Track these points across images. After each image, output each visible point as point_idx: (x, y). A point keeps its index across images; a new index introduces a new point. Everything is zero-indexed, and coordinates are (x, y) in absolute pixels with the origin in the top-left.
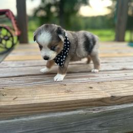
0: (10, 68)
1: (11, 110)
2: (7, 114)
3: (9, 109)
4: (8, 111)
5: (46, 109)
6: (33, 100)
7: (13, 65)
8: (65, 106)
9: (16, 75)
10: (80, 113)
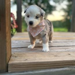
0: (15, 44)
1: (22, 66)
2: (19, 68)
3: (21, 65)
4: (21, 66)
5: (44, 66)
6: (36, 60)
7: (17, 42)
8: (56, 64)
9: (20, 47)
10: (67, 70)
